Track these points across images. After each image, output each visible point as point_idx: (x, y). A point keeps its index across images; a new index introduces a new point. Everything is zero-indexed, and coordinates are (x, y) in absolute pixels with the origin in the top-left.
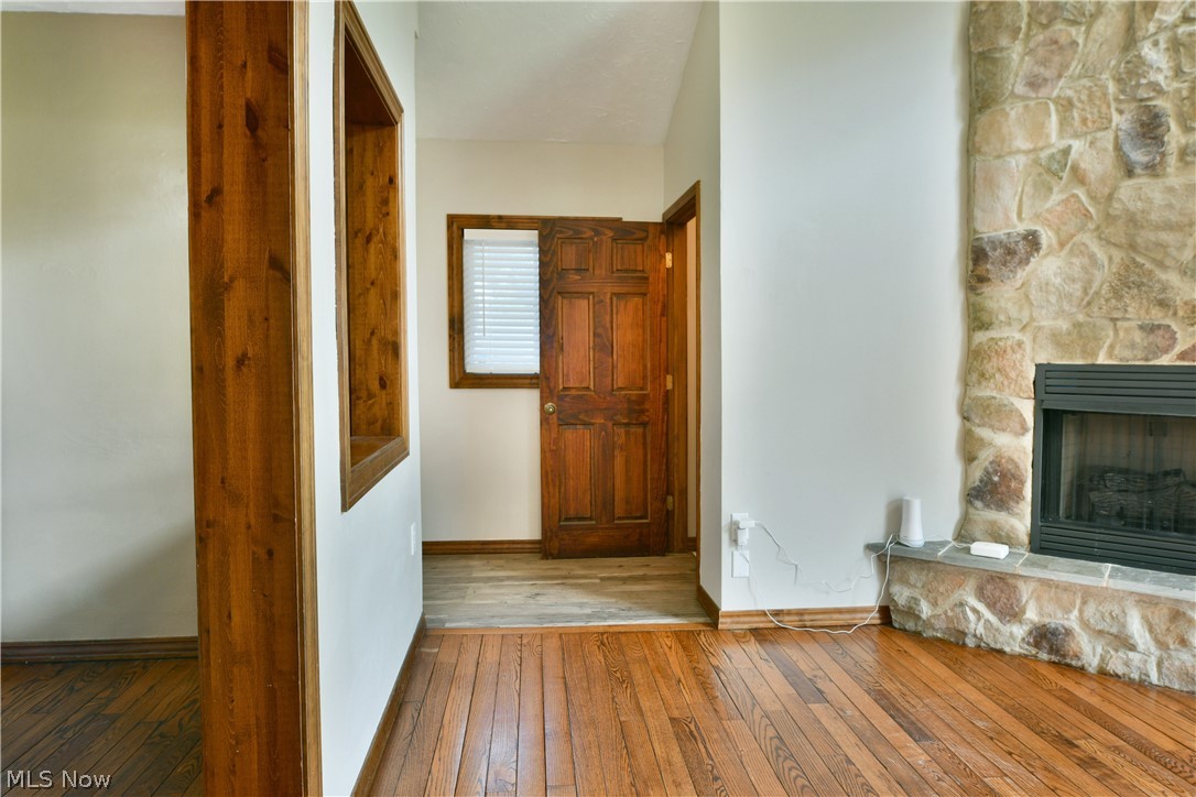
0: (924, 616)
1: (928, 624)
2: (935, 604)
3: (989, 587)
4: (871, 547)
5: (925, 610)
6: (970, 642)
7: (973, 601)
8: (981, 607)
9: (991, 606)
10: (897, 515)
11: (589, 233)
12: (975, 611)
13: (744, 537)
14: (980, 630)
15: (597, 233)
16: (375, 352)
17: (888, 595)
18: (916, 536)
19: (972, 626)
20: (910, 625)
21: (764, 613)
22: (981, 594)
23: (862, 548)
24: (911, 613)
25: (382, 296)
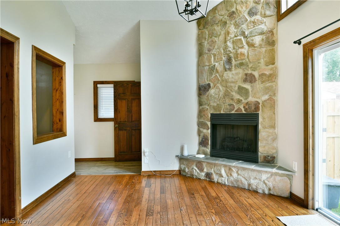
0: (186, 172)
1: (187, 173)
2: (188, 169)
3: (198, 164)
4: (177, 156)
5: (187, 170)
6: (195, 177)
7: (195, 168)
8: (196, 169)
9: (198, 169)
10: (182, 149)
11: (126, 85)
12: (195, 170)
13: (146, 154)
14: (196, 174)
15: (128, 85)
16: (58, 114)
17: (180, 167)
18: (186, 153)
19: (195, 173)
20: (184, 174)
21: (151, 171)
22: (197, 166)
23: (175, 156)
24: (184, 171)
25: (60, 102)
